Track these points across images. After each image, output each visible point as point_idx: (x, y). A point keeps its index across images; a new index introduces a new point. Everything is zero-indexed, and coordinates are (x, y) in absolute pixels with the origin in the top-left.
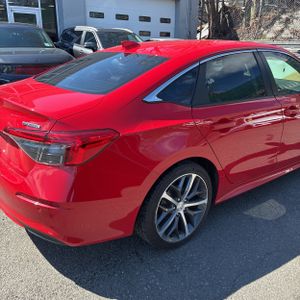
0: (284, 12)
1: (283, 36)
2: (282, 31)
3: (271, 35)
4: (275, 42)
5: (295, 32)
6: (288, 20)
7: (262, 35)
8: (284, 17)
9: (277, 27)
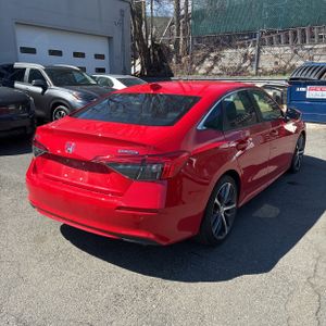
0: (212, 51)
1: (214, 71)
2: (212, 67)
3: (202, 71)
4: (207, 78)
5: (223, 69)
6: (216, 58)
7: (194, 72)
8: (212, 55)
9: (207, 64)
